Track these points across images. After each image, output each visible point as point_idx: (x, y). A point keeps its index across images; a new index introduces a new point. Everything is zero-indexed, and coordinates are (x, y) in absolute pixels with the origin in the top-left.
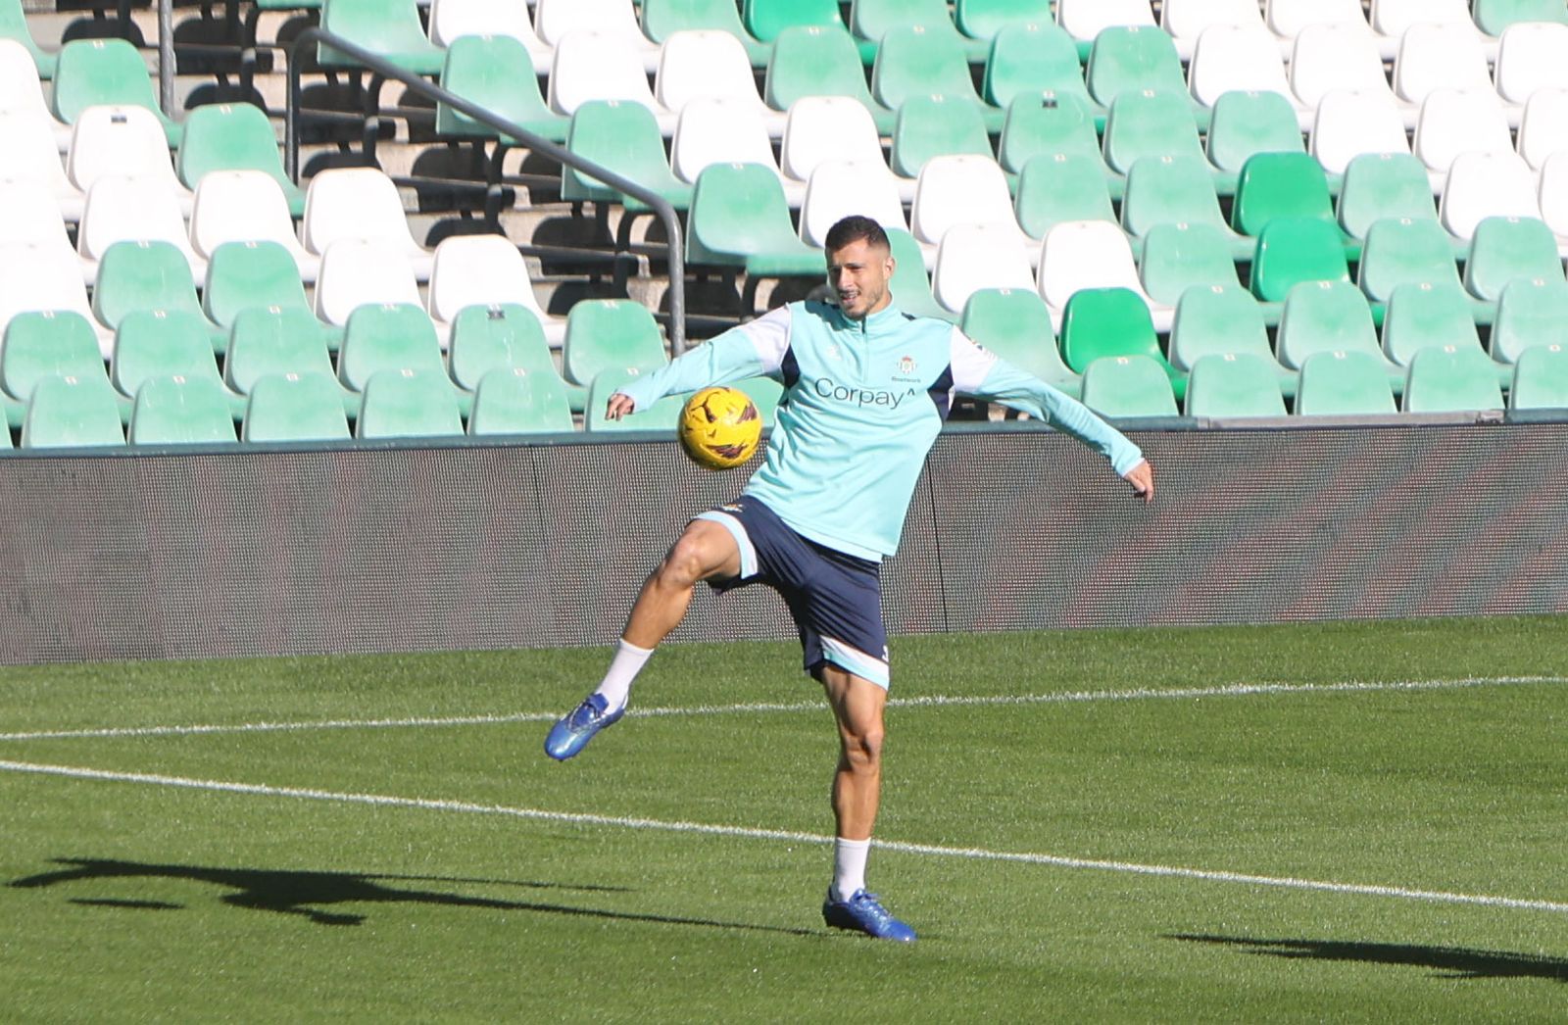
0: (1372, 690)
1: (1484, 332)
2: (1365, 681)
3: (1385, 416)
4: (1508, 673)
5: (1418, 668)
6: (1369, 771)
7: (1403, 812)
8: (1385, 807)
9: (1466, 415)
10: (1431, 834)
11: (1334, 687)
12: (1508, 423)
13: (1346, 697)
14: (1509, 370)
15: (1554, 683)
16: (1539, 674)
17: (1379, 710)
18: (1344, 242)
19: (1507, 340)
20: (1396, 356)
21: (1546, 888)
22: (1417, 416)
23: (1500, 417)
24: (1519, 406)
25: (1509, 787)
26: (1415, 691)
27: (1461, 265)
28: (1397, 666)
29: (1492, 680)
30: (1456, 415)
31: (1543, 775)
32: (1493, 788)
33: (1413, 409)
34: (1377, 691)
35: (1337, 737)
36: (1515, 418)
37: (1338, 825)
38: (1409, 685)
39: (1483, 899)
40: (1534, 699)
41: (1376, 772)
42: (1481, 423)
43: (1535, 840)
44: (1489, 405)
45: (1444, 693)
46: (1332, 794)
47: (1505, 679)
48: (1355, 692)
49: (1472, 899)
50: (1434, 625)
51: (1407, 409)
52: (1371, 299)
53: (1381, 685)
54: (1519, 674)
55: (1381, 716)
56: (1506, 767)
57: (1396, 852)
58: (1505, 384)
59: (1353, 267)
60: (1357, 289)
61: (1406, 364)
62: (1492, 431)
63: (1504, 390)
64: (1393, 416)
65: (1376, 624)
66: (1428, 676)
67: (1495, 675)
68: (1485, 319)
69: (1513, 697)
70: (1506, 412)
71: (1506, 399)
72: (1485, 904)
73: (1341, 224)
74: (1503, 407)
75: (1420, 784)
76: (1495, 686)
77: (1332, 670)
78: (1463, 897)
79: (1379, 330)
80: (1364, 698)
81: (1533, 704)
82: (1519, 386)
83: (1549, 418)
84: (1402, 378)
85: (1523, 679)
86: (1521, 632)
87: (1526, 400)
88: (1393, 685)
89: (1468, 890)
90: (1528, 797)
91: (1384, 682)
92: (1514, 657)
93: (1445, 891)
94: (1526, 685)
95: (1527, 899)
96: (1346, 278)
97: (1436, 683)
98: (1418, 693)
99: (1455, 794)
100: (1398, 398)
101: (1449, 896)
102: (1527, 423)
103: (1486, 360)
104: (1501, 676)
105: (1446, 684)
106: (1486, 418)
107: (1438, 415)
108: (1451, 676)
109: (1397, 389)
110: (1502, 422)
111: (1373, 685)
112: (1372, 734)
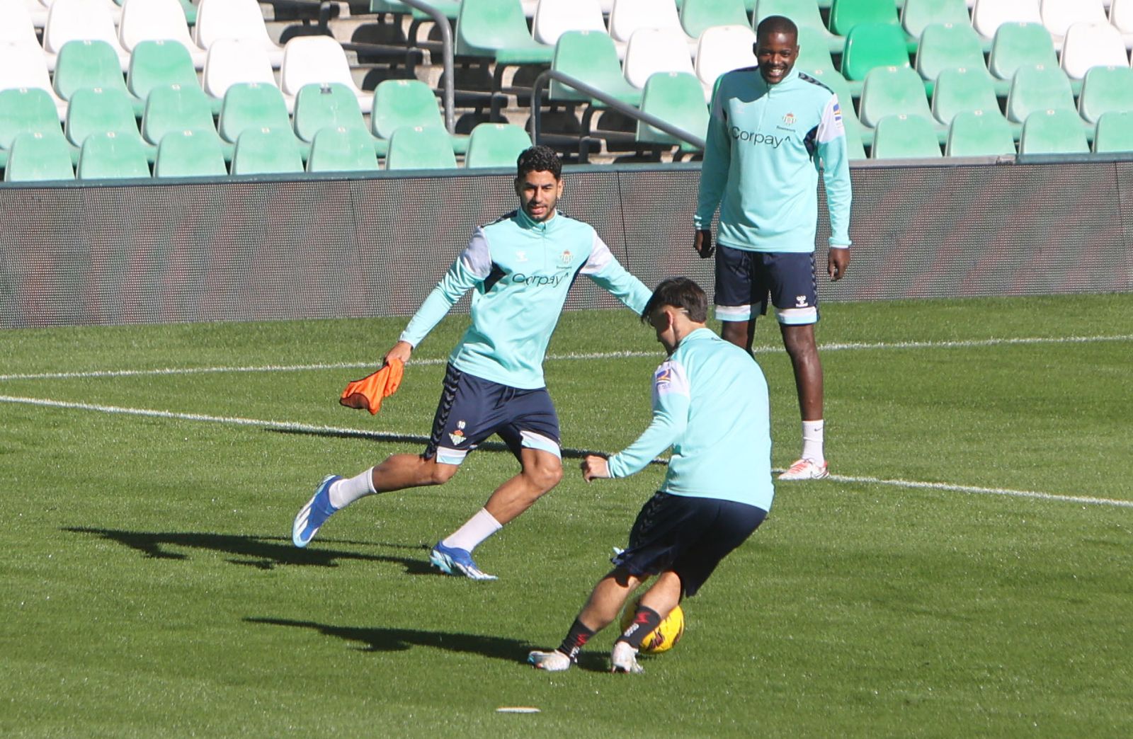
0: (924, 347)
1: (1002, 101)
2: (919, 341)
3: (934, 159)
4: (1018, 336)
5: (955, 332)
6: (921, 403)
7: (946, 431)
8: (933, 428)
9: (989, 158)
10: (964, 446)
11: (898, 345)
12: (1018, 163)
13: (906, 352)
14: (1019, 128)
15: (1049, 343)
16: (1039, 336)
17: (929, 361)
18: (906, 40)
19: (1018, 107)
20: (942, 118)
21: (1043, 483)
22: (955, 159)
23: (1013, 159)
24: (1026, 152)
25: (1018, 414)
26: (953, 348)
27: (986, 56)
28: (941, 330)
29: (1007, 341)
30: (982, 158)
31: (1042, 405)
32: (1007, 415)
33: (953, 154)
34: (927, 348)
35: (900, 379)
36: (1023, 161)
37: (900, 440)
38: (950, 344)
39: (1000, 491)
40: (1035, 353)
41: (926, 404)
42: (999, 164)
43: (1035, 450)
44: (1005, 151)
45: (975, 350)
46: (896, 419)
47: (1015, 340)
48: (912, 349)
49: (992, 491)
50: (968, 303)
51: (949, 154)
52: (924, 79)
53: (930, 344)
54: (1025, 337)
55: (930, 366)
56: (1016, 400)
57: (940, 458)
58: (1016, 136)
59: (912, 58)
60: (914, 73)
61: (949, 123)
62: (1007, 169)
63: (1016, 141)
64: (938, 159)
65: (927, 301)
66: (962, 337)
67: (1008, 337)
68: (1002, 93)
69: (1021, 352)
70: (1017, 156)
71: (1017, 148)
72: (1001, 494)
73: (904, 27)
74: (1015, 152)
75: (957, 411)
76: (1009, 344)
77: (896, 333)
78: (986, 489)
79: (930, 100)
80: (918, 353)
81: (1035, 357)
82: (1026, 138)
83: (1047, 160)
84: (945, 132)
85: (1028, 340)
86: (1027, 308)
87: (1031, 148)
88: (938, 344)
89: (989, 484)
90: (1031, 421)
91: (932, 342)
92: (1022, 325)
93: (974, 485)
94: (1030, 344)
95: (1030, 491)
96: (908, 64)
97: (968, 343)
98: (956, 349)
99: (981, 419)
100: (943, 147)
101: (976, 489)
102: (1030, 164)
103: (1003, 121)
104: (1014, 338)
105: (975, 343)
106: (1003, 160)
107: (971, 159)
108: (978, 337)
109: (942, 141)
110: (1014, 162)
111: (925, 344)
112: (924, 378)
